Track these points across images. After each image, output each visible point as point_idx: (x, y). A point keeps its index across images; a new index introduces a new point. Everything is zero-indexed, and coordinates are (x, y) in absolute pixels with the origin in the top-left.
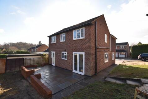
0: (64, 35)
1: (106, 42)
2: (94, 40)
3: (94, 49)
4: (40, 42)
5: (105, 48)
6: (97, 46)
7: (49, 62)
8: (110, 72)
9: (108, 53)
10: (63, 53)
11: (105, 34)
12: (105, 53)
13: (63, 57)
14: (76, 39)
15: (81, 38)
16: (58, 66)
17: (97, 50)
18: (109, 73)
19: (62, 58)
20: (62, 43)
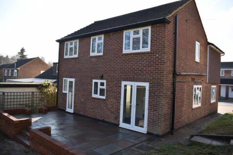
0: (100, 39)
1: (197, 59)
2: (171, 57)
3: (171, 76)
4: (23, 50)
5: (196, 75)
6: (177, 70)
7: (57, 103)
8: (203, 128)
9: (201, 86)
10: (96, 84)
11: (197, 43)
12: (195, 86)
13: (96, 93)
14: (131, 51)
15: (142, 50)
16: (82, 113)
17: (178, 79)
18: (200, 131)
19: (94, 96)
20: (93, 60)
